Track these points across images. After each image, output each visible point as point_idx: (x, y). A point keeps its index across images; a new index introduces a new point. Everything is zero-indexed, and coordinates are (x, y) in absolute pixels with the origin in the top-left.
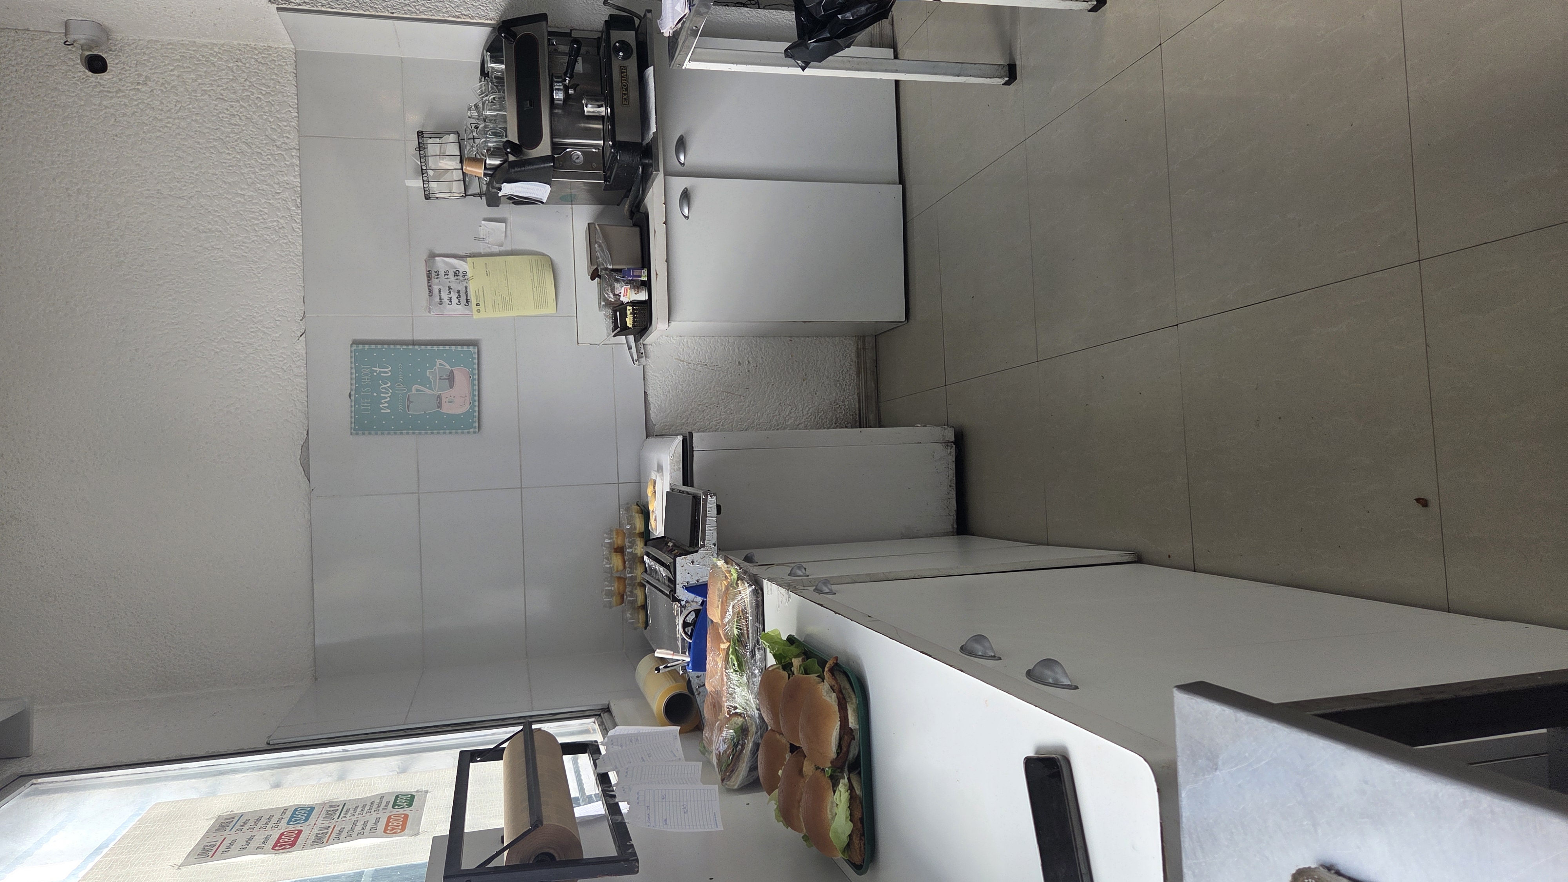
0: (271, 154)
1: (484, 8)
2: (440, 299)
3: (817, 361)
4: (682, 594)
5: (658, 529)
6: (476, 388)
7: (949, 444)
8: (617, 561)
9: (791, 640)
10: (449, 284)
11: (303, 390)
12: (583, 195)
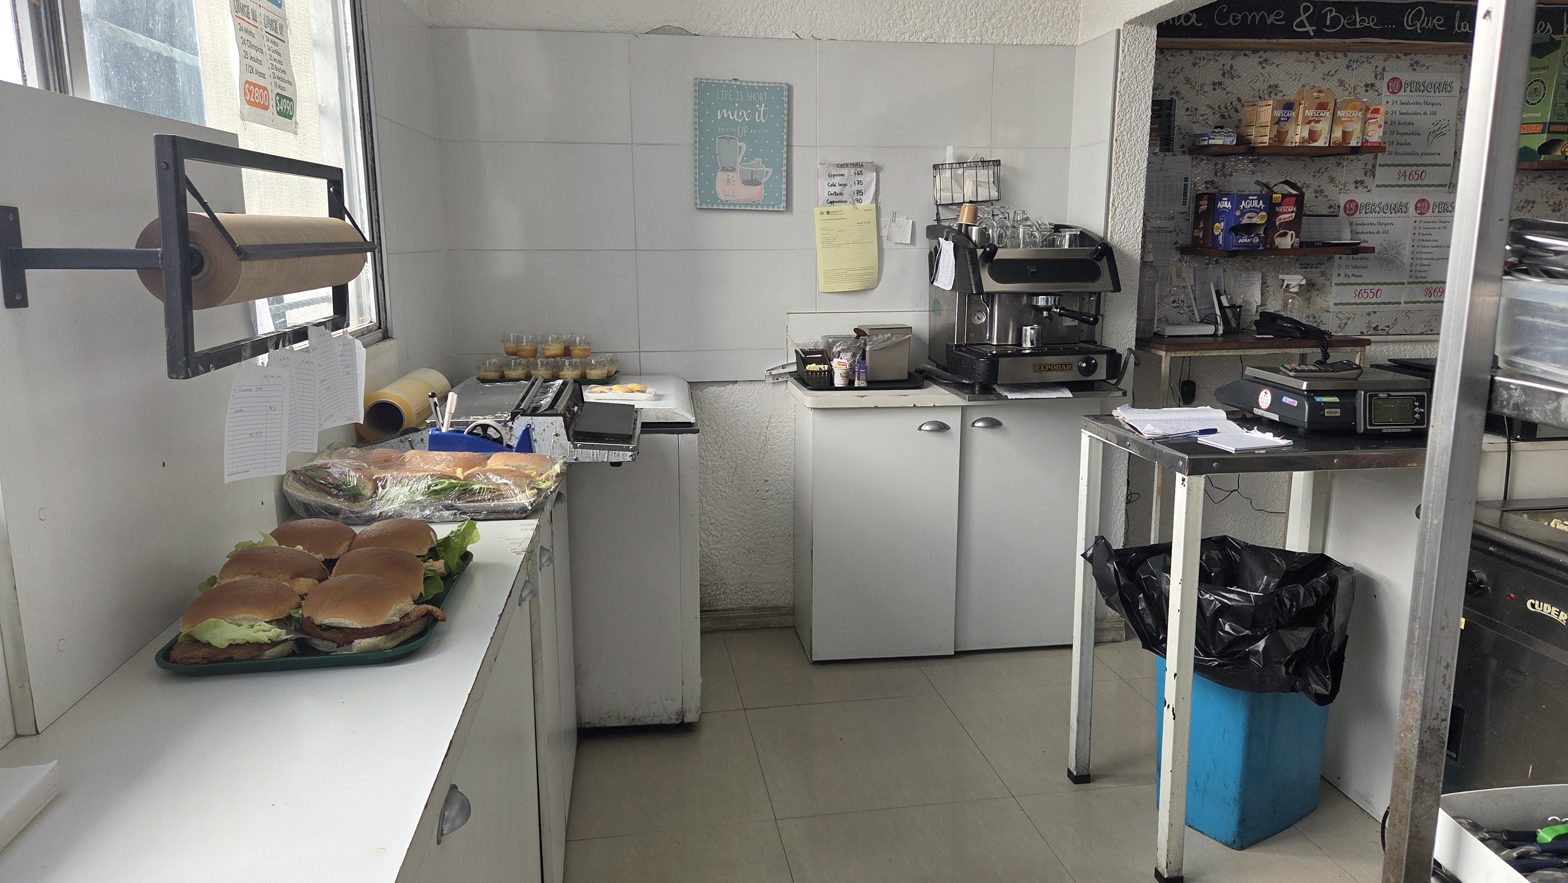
0: (976, 16)
1: (1122, 230)
2: (834, 175)
3: (768, 564)
4: (521, 423)
5: (593, 395)
6: (743, 208)
7: (681, 717)
8: (555, 349)
9: (467, 557)
10: (849, 185)
11: (741, 33)
12: (941, 322)
